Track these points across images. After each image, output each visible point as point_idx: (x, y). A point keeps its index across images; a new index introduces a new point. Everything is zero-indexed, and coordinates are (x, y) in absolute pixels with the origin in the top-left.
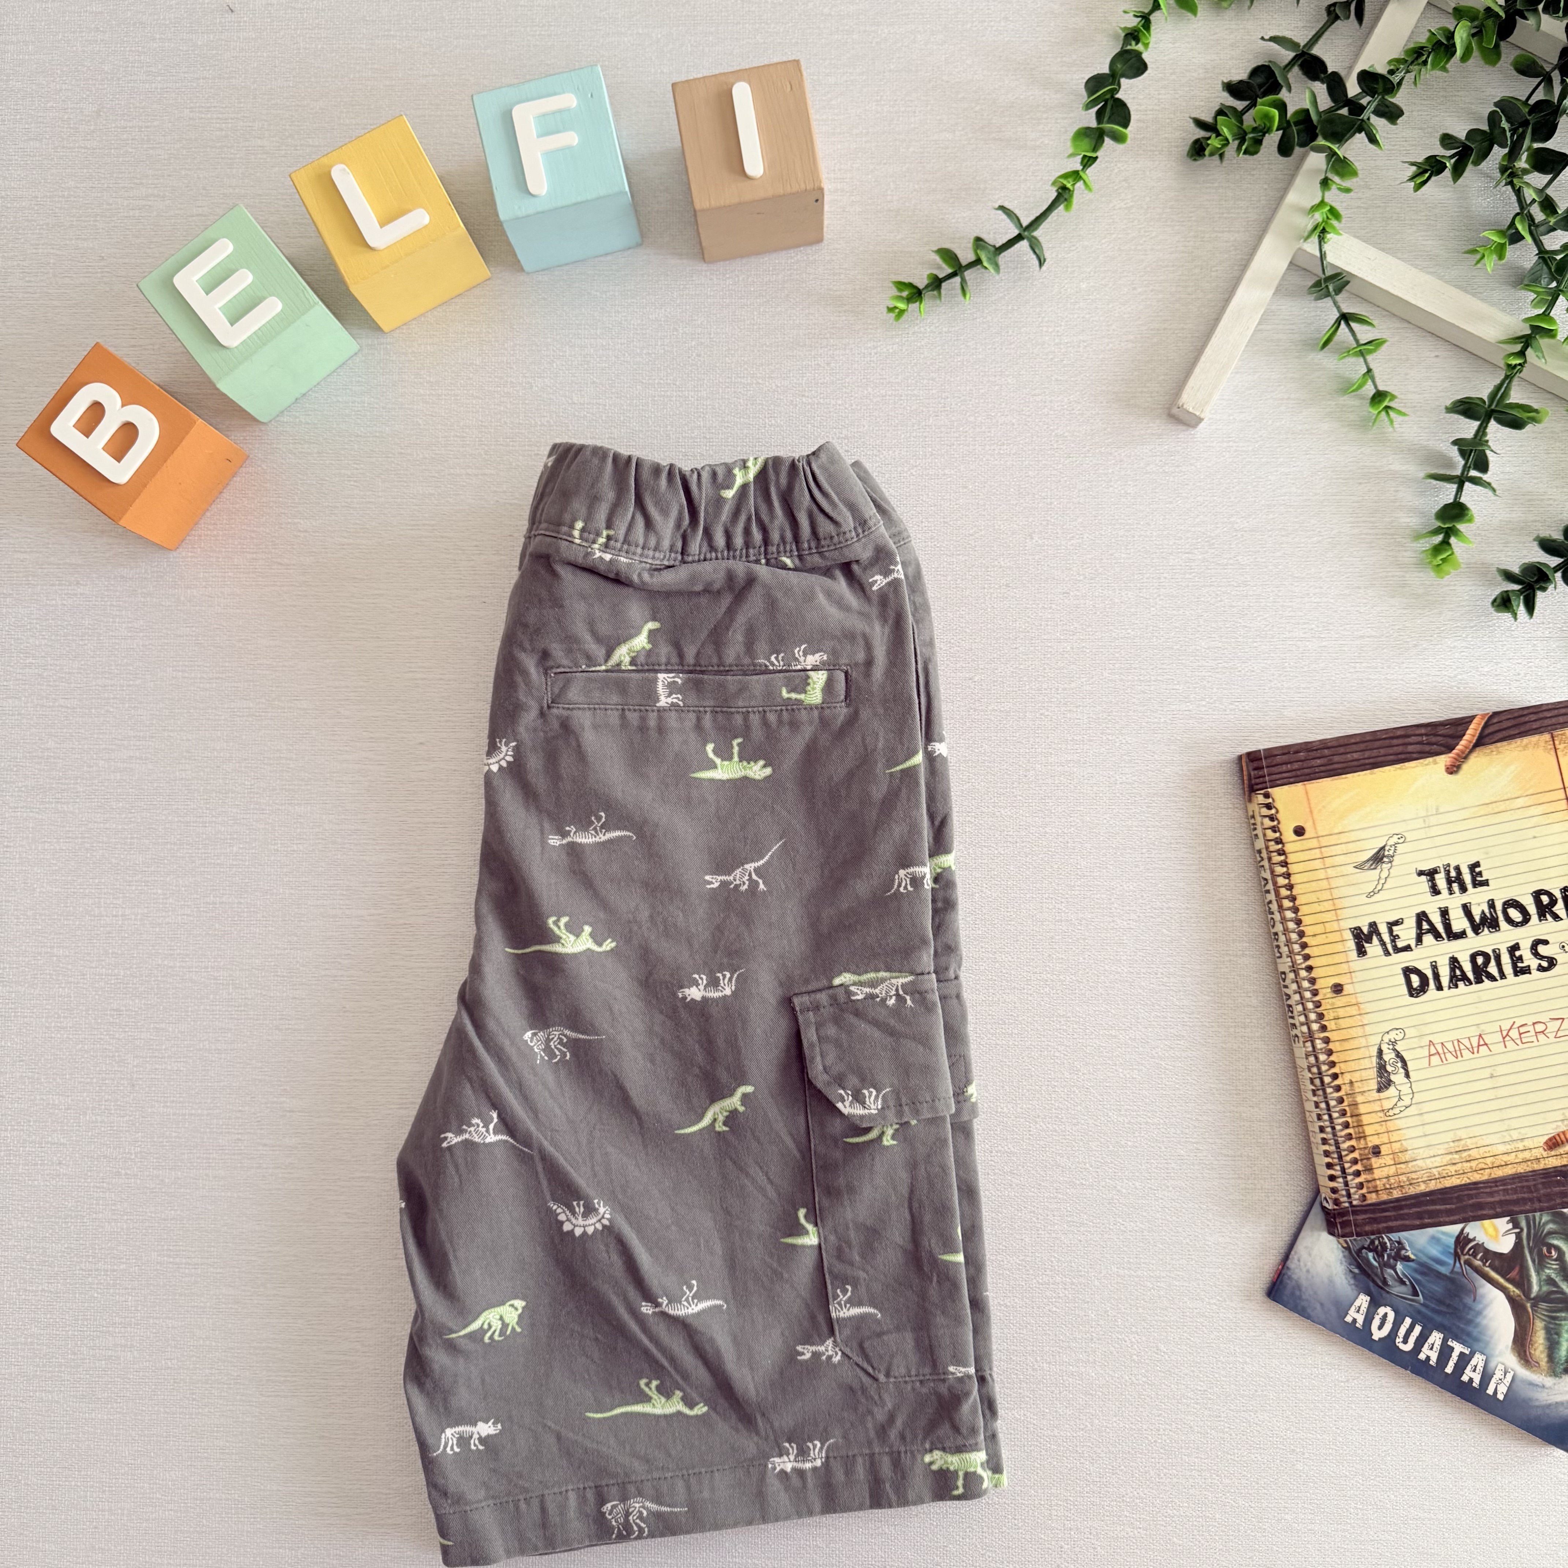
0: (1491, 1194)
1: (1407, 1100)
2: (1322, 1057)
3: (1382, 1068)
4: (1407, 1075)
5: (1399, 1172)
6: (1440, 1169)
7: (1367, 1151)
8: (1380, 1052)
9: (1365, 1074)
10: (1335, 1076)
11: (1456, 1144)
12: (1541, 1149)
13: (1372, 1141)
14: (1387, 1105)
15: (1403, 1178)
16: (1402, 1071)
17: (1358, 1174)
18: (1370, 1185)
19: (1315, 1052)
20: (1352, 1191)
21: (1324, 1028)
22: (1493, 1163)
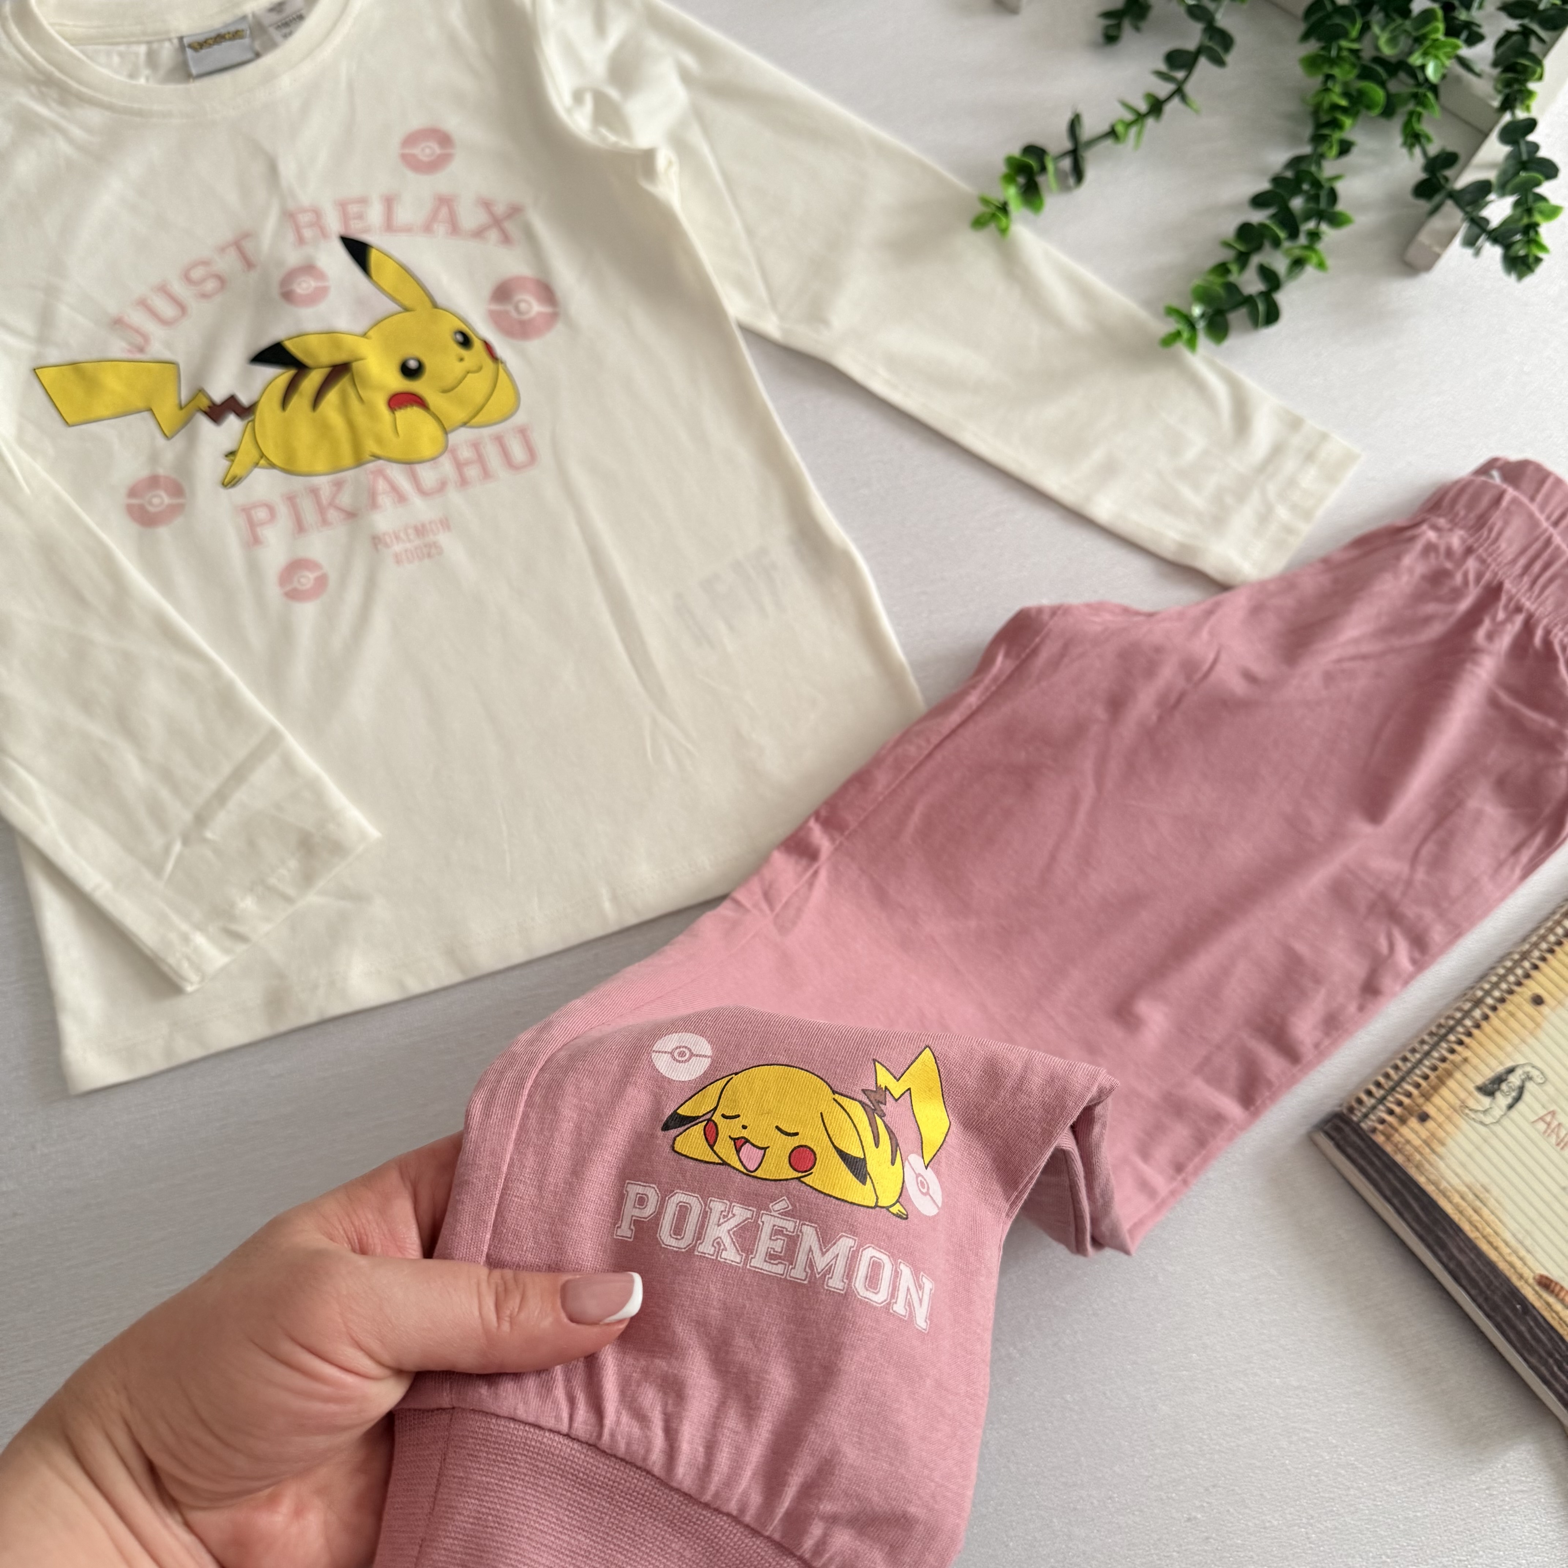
0: (1461, 1250)
1: (1488, 1120)
2: (1468, 1023)
3: (1499, 1080)
4: (1510, 1107)
5: (1421, 1149)
6: (1449, 1188)
7: (1416, 1108)
8: (1511, 1070)
9: (1482, 1067)
10: (1461, 1043)
11: (1482, 1190)
12: (1532, 1275)
13: (1429, 1109)
14: (1471, 1103)
15: (1418, 1157)
16: (1509, 1100)
17: (1391, 1112)
18: (1390, 1130)
19: (1467, 1014)
20: (1372, 1117)
21: (1494, 1009)
22: (1490, 1235)
